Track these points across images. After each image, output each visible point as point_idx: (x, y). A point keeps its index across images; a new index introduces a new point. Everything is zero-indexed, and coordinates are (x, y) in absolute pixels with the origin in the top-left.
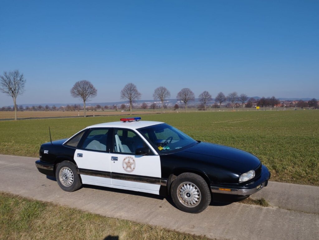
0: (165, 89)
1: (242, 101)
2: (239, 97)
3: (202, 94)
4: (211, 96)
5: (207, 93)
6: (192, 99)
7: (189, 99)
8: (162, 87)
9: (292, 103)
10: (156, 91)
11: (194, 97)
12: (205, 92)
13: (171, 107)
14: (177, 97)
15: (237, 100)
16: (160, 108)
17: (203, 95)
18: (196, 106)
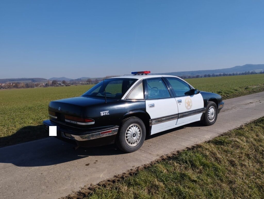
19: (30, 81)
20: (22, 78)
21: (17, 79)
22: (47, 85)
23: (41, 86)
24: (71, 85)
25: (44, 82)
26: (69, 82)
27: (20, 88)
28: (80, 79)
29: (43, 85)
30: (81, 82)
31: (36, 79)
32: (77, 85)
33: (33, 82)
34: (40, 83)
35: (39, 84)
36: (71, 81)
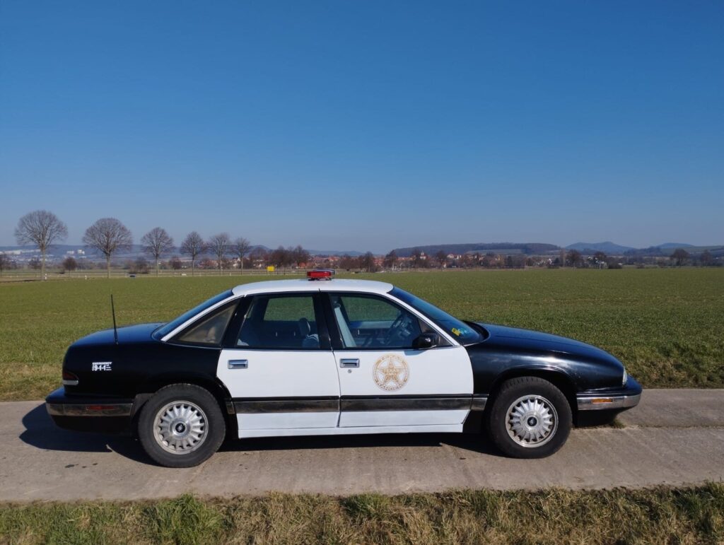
0: (52, 219)
1: (240, 253)
2: (233, 246)
3: (150, 236)
4: (171, 240)
5: (163, 232)
6: (126, 246)
7: (117, 244)
8: (44, 213)
9: (328, 260)
10: (23, 222)
11: (129, 241)
12: (156, 230)
13: (49, 265)
14: (84, 240)
15: (229, 250)
16: (16, 268)
17: (154, 236)
18: (119, 264)
19: (519, 251)
20: (503, 244)
21: (489, 245)
22: (557, 263)
23: (541, 265)
24: (625, 266)
25: (552, 254)
26: (620, 257)
27: (494, 266)
28: (658, 249)
29: (549, 263)
30: (657, 258)
31: (533, 245)
32: (642, 267)
33: (526, 253)
34: (542, 256)
35: (539, 260)
36: (628, 252)
